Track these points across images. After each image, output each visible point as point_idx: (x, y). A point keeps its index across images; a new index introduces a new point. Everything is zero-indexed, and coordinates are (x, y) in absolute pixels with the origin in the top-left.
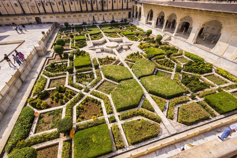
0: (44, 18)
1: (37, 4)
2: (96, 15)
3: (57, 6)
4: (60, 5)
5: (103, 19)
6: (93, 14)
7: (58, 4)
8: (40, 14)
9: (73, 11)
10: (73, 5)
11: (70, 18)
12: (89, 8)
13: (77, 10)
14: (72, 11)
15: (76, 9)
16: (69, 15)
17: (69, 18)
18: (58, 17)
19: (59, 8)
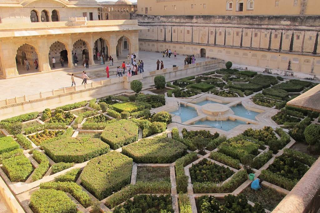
0: (211, 50)
1: (210, 32)
2: (295, 59)
3: (233, 37)
4: (238, 36)
5: (310, 70)
6: (290, 57)
7: (235, 34)
8: (208, 45)
9: (255, 47)
10: (258, 38)
11: (246, 56)
12: (286, 46)
13: (261, 47)
14: (252, 46)
15: (260, 44)
16: (246, 51)
17: (244, 56)
18: (228, 53)
19: (234, 40)
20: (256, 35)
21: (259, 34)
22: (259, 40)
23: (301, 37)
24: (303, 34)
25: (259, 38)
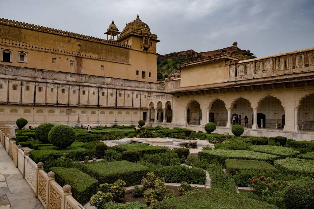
2: (84, 112)
3: (8, 91)
4: (14, 91)
7: (11, 88)
9: (40, 102)
13: (47, 102)
14: (36, 102)
15: (46, 99)
16: (28, 108)
17: (26, 113)
20: (40, 89)
21: (44, 88)
22: (44, 95)
23: (87, 92)
24: (88, 90)
25: (45, 93)
